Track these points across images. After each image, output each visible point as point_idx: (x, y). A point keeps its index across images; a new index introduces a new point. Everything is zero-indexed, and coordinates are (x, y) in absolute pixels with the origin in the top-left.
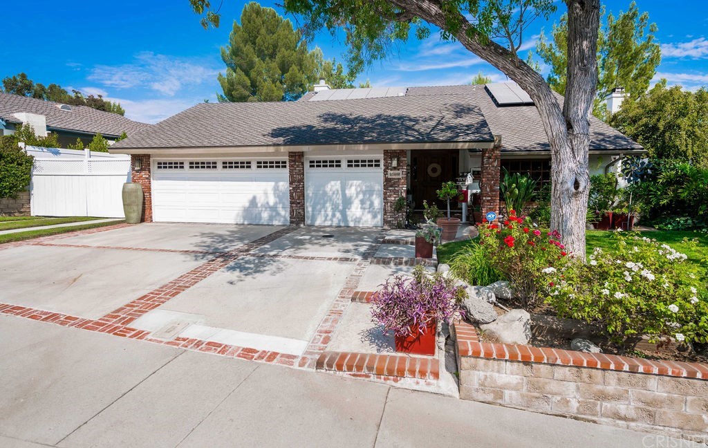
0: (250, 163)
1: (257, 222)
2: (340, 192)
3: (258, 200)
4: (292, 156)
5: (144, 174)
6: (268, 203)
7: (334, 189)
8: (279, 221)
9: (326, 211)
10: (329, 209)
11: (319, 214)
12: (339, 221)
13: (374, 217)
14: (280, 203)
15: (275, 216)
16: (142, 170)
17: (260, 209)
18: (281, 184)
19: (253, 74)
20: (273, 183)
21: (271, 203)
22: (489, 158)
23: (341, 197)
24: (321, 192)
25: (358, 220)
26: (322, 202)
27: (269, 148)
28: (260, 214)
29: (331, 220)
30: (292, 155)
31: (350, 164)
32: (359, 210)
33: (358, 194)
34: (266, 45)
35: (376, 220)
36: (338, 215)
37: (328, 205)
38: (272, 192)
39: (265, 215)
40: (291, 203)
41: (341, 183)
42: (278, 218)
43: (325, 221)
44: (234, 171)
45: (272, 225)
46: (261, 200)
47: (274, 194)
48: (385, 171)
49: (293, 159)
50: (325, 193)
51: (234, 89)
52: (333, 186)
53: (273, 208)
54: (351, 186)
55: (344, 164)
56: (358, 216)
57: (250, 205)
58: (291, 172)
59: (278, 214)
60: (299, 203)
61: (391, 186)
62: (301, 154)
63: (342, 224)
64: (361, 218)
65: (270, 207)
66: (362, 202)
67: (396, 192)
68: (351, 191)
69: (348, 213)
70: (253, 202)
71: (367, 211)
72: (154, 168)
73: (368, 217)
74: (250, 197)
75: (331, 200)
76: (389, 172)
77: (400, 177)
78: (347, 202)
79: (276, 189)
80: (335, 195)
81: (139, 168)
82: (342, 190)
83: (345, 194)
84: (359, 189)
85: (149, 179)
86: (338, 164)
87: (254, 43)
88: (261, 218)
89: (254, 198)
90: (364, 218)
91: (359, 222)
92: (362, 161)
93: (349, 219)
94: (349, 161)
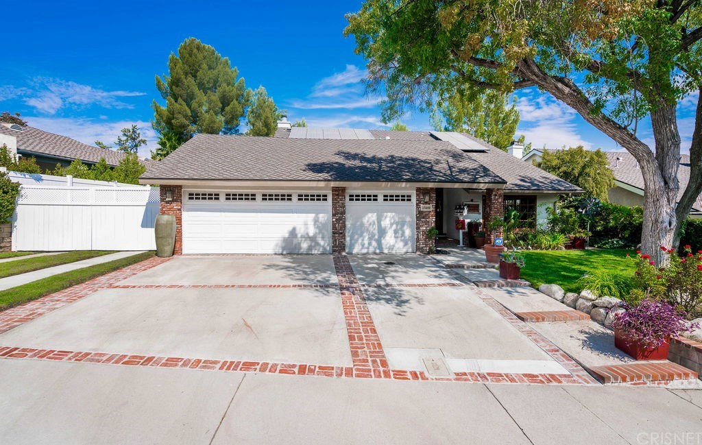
0: (291, 196)
1: (296, 251)
2: (376, 223)
3: (297, 231)
4: (336, 191)
5: (175, 206)
6: (307, 234)
7: (371, 221)
8: (319, 251)
9: (363, 240)
10: (366, 238)
11: (356, 243)
12: (375, 249)
13: (406, 244)
14: (319, 234)
15: (314, 246)
16: (173, 201)
17: (300, 239)
18: (321, 216)
19: (194, 104)
20: (313, 215)
21: (311, 234)
22: (496, 195)
23: (377, 228)
24: (359, 223)
25: (392, 248)
26: (359, 232)
27: (319, 182)
28: (300, 244)
29: (368, 248)
30: (335, 189)
31: (386, 198)
32: (393, 238)
33: (392, 225)
34: (207, 79)
35: (407, 247)
36: (374, 244)
37: (365, 234)
38: (313, 223)
39: (305, 245)
40: (334, 233)
41: (377, 215)
42: (317, 248)
43: (362, 249)
44: (274, 203)
45: (312, 254)
46: (301, 231)
47: (315, 225)
48: (417, 205)
49: (337, 193)
50: (362, 225)
51: (173, 118)
52: (371, 217)
53: (313, 239)
54: (386, 218)
55: (381, 198)
56: (392, 244)
57: (290, 235)
58: (334, 205)
59: (318, 244)
60: (341, 233)
61: (424, 218)
62: (343, 190)
63: (378, 251)
64: (394, 246)
65: (309, 238)
66: (396, 232)
67: (427, 223)
68: (386, 222)
69: (383, 241)
70: (293, 233)
71: (399, 239)
72: (185, 198)
73: (401, 244)
74: (290, 228)
75: (368, 230)
76: (422, 205)
77: (431, 210)
78: (382, 232)
79: (316, 221)
80: (371, 226)
81: (171, 199)
82: (378, 222)
83: (381, 225)
84: (392, 221)
85: (180, 210)
86: (375, 198)
87: (195, 76)
88: (300, 248)
89: (294, 229)
90: (397, 246)
91: (393, 249)
92: (396, 196)
93: (384, 247)
94: (385, 196)
